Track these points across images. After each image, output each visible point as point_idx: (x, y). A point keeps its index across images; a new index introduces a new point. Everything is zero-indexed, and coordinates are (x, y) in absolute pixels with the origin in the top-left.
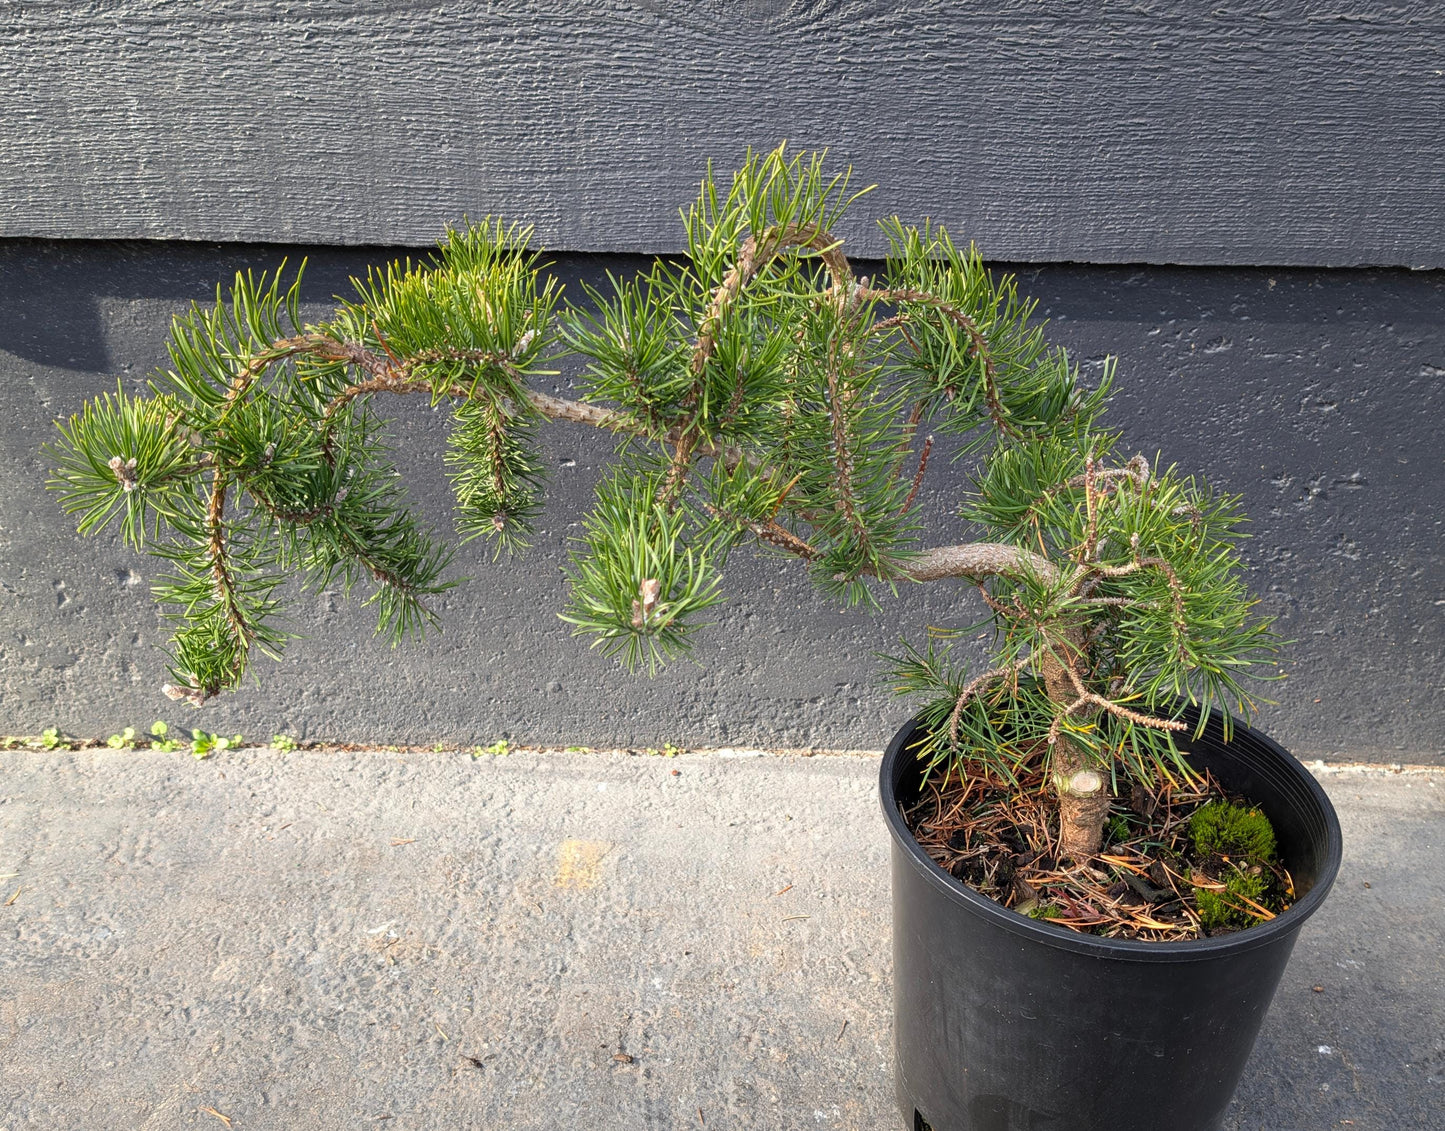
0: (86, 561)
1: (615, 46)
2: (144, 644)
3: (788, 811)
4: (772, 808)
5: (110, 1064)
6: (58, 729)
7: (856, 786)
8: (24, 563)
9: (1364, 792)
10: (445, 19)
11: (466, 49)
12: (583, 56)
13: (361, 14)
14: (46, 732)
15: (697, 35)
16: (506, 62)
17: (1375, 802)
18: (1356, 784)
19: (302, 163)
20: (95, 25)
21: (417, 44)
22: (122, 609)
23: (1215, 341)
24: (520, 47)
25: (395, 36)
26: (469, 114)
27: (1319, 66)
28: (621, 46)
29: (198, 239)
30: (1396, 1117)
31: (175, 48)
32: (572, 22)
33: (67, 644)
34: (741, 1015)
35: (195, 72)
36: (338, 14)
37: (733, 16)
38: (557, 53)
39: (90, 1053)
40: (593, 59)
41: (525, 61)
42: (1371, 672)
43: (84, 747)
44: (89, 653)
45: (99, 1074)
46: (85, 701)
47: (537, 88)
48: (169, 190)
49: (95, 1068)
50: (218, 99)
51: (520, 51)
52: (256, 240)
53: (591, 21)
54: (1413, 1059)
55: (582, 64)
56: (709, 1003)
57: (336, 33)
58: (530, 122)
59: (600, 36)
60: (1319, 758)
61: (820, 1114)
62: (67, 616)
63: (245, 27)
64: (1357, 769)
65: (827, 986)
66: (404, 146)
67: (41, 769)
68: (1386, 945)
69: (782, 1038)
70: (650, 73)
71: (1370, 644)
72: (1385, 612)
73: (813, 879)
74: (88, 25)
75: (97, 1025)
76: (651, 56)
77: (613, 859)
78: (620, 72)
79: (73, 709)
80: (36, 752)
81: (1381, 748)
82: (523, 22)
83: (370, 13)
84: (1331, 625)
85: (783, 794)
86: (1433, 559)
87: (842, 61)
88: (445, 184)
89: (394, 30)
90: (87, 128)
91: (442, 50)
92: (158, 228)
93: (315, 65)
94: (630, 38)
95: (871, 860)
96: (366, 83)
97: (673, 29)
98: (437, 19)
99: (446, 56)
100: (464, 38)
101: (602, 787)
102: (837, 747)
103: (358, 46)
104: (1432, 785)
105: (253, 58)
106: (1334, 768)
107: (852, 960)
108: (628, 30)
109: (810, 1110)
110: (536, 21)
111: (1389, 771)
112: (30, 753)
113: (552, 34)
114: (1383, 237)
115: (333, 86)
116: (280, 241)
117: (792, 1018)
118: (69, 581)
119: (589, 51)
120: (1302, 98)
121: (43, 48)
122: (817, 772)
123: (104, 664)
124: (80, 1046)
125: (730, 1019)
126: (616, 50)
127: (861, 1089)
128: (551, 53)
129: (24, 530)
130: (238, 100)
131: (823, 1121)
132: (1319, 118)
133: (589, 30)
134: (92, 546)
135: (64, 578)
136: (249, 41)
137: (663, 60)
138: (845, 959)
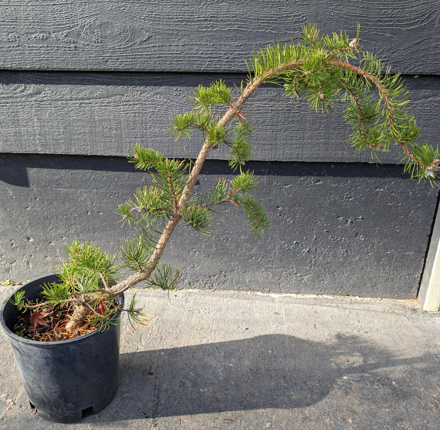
0: (19, 235)
1: (157, 107)
2: (33, 257)
3: (205, 307)
4: (201, 306)
5: (15, 370)
6: (10, 280)
7: (225, 301)
8: (3, 235)
9: (370, 306)
10: (114, 100)
11: (119, 107)
12: (149, 109)
13: (93, 99)
14: (7, 281)
15: (178, 104)
16: (129, 110)
17: (372, 309)
18: (368, 304)
19: (77, 135)
20: (27, 102)
21: (107, 106)
22: (28, 247)
23: (318, 181)
24: (133, 107)
25: (101, 104)
26: (120, 123)
27: (340, 111)
28: (158, 107)
29: (51, 153)
30: (363, 396)
31: (46, 107)
32: (146, 101)
33: (13, 257)
34: (184, 363)
35: (51, 113)
36: (87, 99)
37: (187, 100)
38: (142, 108)
39: (9, 367)
40: (151, 110)
41: (134, 110)
42: (370, 271)
43: (16, 285)
44: (19, 259)
45: (12, 373)
46: (17, 273)
47: (137, 117)
48: (44, 141)
49: (10, 371)
50: (57, 119)
51: (133, 108)
52: (65, 154)
53: (151, 101)
54: (370, 381)
55: (148, 111)
56: (176, 359)
57: (86, 103)
58: (135, 125)
59: (153, 104)
60: (358, 296)
61: (202, 390)
62: (13, 249)
63: (64, 102)
64: (368, 299)
65: (209, 356)
66: (103, 131)
67: (4, 291)
68: (368, 349)
69: (194, 370)
70: (166, 113)
71: (369, 264)
72: (373, 255)
73: (209, 327)
74: (26, 102)
75: (12, 360)
76: (166, 109)
77: (155, 319)
78: (158, 113)
79: (14, 274)
80: (3, 286)
81: (375, 293)
82: (133, 101)
83: (95, 98)
84: (357, 258)
85: (205, 302)
86: (385, 240)
87: (215, 111)
88: (114, 140)
89: (101, 103)
90: (24, 126)
91: (113, 108)
92: (40, 150)
93: (81, 111)
94: (161, 105)
95: (226, 321)
96: (94, 115)
97: (172, 103)
98: (112, 100)
99: (114, 109)
100: (119, 105)
101: (155, 299)
102: (221, 289)
103: (92, 106)
104: (390, 304)
105: (66, 109)
106: (362, 299)
107: (217, 349)
108: (160, 103)
109: (199, 389)
110: (137, 101)
111: (378, 300)
112: (2, 286)
113: (141, 104)
114: (360, 155)
115: (85, 116)
116: (71, 154)
117: (198, 364)
118: (15, 240)
119: (150, 108)
120: (336, 119)
121: (14, 107)
122: (215, 296)
123: (23, 262)
124: (7, 365)
125: (181, 364)
126: (157, 108)
127: (214, 384)
128: (141, 108)
129: (3, 227)
130: (62, 119)
131: (202, 392)
132: (341, 124)
133: (150, 103)
134: (21, 231)
135: (13, 239)
136: (65, 105)
137: (169, 110)
138: (215, 349)
